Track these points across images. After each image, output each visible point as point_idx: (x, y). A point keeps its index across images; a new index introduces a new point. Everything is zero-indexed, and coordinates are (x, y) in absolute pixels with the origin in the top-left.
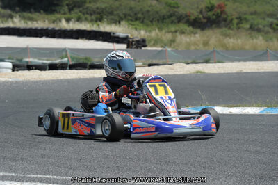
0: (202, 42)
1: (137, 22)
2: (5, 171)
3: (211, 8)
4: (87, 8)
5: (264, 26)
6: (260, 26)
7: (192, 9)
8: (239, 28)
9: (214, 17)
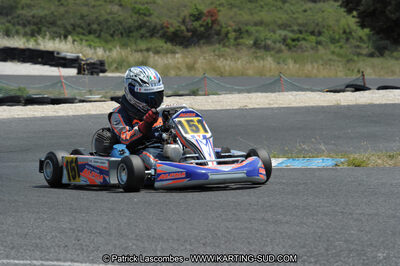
0: (185, 65)
1: (92, 37)
3: (197, 17)
4: (18, 17)
5: (275, 42)
6: (269, 42)
7: (170, 18)
8: (238, 44)
9: (202, 29)
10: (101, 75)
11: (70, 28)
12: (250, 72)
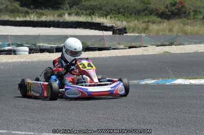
0: (168, 29)
1: (120, 15)
3: (174, 5)
4: (83, 5)
7: (160, 5)
8: (195, 18)
9: (176, 10)
10: (125, 34)
11: (109, 11)
12: (201, 32)
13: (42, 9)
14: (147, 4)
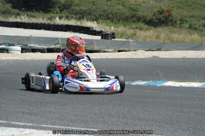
0: (155, 36)
1: (108, 21)
2: (25, 122)
3: (161, 13)
4: (73, 10)
5: (200, 26)
6: (197, 26)
7: (148, 12)
8: (181, 27)
9: (164, 18)
10: (113, 39)
11: (98, 16)
12: (187, 40)
13: (33, 12)
14: (135, 11)
